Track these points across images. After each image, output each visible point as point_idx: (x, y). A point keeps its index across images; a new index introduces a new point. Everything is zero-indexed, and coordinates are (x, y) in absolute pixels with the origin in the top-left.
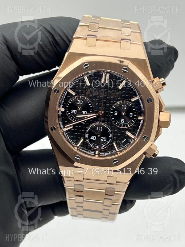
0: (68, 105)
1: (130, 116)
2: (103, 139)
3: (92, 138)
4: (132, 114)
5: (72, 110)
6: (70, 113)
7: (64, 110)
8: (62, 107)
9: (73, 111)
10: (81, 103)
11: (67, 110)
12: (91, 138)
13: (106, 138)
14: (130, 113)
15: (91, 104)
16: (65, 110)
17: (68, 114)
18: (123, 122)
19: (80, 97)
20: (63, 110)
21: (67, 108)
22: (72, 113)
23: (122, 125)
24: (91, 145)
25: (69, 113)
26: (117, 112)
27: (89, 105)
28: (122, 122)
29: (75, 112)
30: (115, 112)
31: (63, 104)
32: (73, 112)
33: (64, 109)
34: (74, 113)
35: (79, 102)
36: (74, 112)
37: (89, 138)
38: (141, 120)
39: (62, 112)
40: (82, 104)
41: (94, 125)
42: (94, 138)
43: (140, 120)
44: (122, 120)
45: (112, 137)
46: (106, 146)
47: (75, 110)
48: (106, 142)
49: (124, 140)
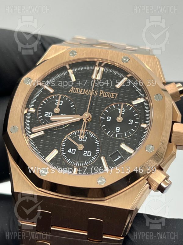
0: (41, 106)
1: (129, 123)
2: (87, 153)
3: (70, 151)
4: (132, 121)
5: (46, 113)
6: (43, 116)
9: (47, 113)
10: (61, 104)
11: (39, 112)
12: (68, 151)
13: (91, 152)
14: (130, 120)
15: (74, 106)
16: (36, 111)
17: (40, 117)
18: (118, 130)
20: (33, 110)
21: (40, 109)
22: (45, 116)
23: (117, 135)
24: (67, 161)
25: (42, 117)
26: (110, 117)
27: (72, 106)
28: (116, 131)
29: (50, 115)
30: (108, 117)
31: (35, 104)
32: (48, 115)
33: (35, 109)
35: (58, 103)
39: (31, 113)
42: (73, 152)
43: (143, 128)
44: (118, 128)
45: (100, 151)
46: (89, 164)
47: (50, 113)
48: (90, 158)
49: (119, 157)
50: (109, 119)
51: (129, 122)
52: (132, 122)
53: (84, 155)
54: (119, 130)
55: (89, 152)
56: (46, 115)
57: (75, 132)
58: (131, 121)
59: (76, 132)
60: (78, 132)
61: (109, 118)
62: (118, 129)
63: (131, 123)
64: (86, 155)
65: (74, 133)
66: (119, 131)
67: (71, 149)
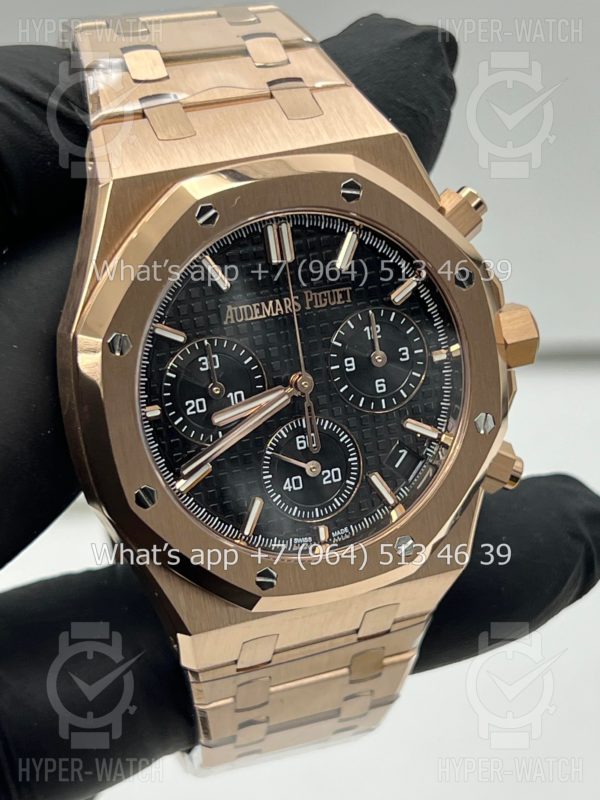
0: (167, 389)
1: (402, 359)
2: (332, 476)
3: (288, 486)
4: (406, 349)
5: (187, 403)
6: (184, 414)
7: (158, 413)
8: (149, 403)
9: (190, 405)
10: (215, 365)
11: (170, 409)
12: (285, 488)
13: (338, 469)
14: (400, 350)
15: (251, 358)
16: (162, 410)
17: (177, 422)
18: (381, 388)
19: (206, 343)
20: (154, 412)
21: (168, 399)
22: (189, 412)
23: (383, 401)
24: (291, 514)
25: (181, 419)
26: (352, 359)
27: (246, 362)
28: (378, 391)
29: (201, 407)
30: (346, 360)
31: (149, 390)
32: (195, 409)
33: (157, 407)
34: (199, 411)
35: (206, 363)
36: (195, 406)
37: (279, 489)
38: (446, 361)
39: (153, 422)
40: (218, 366)
41: (282, 432)
42: (297, 485)
43: (440, 365)
44: (379, 383)
45: (359, 458)
46: (346, 500)
47: (198, 401)
48: (342, 485)
49: (402, 454)
50: (350, 365)
51: (400, 355)
52: (407, 353)
53: (325, 483)
54: (384, 385)
55: (333, 470)
56: (191, 411)
57: (281, 431)
58: (404, 351)
59: (284, 430)
60: (288, 427)
61: (349, 362)
62: (380, 385)
63: (405, 357)
64: (330, 482)
65: (280, 434)
66: (384, 390)
67: (288, 480)
